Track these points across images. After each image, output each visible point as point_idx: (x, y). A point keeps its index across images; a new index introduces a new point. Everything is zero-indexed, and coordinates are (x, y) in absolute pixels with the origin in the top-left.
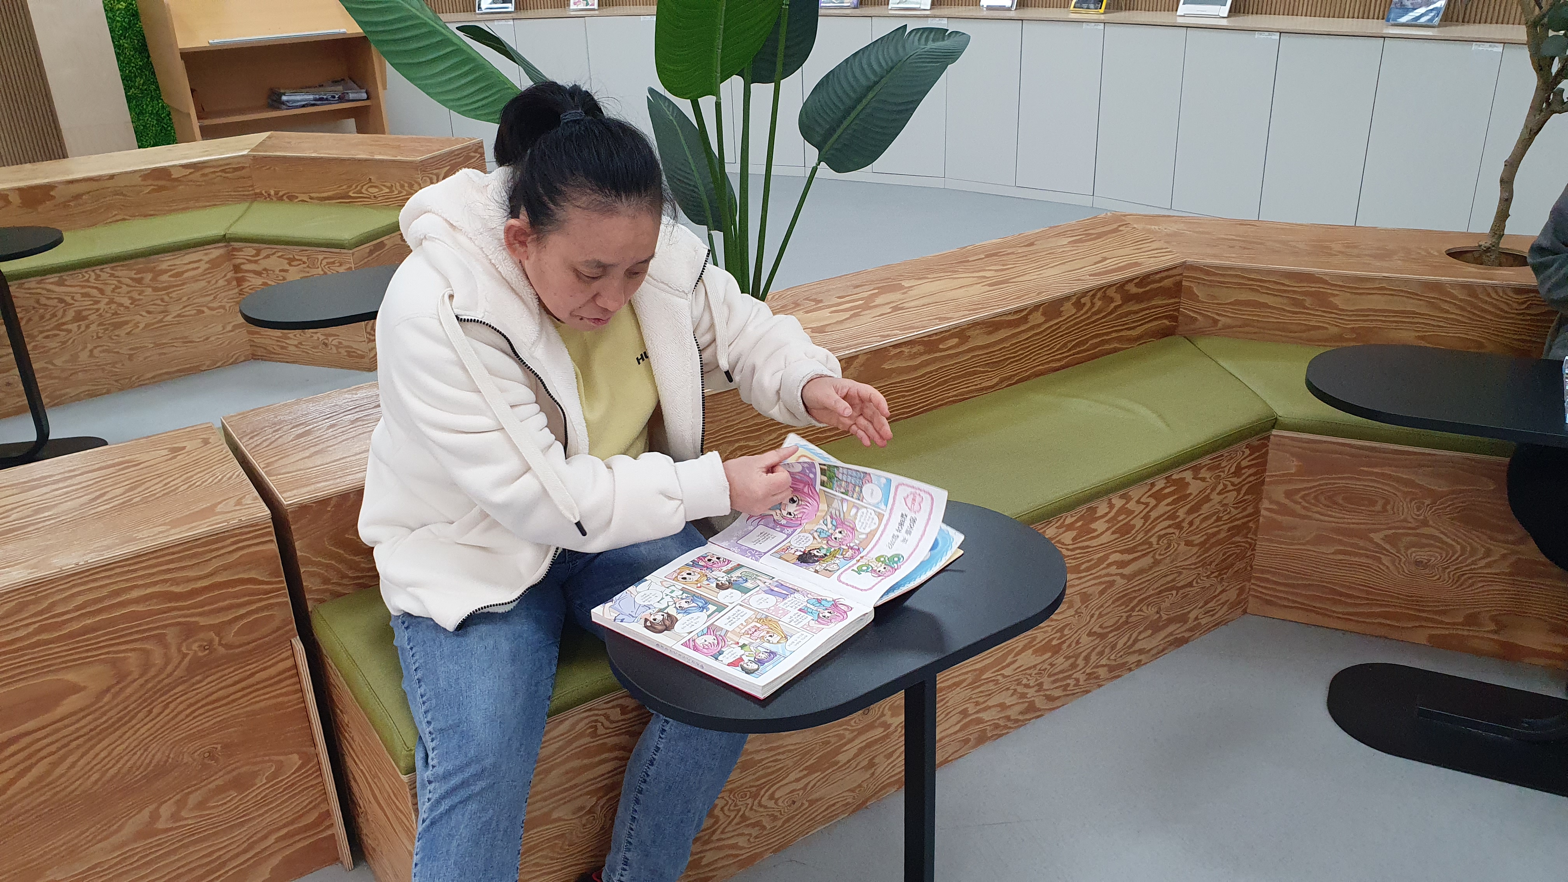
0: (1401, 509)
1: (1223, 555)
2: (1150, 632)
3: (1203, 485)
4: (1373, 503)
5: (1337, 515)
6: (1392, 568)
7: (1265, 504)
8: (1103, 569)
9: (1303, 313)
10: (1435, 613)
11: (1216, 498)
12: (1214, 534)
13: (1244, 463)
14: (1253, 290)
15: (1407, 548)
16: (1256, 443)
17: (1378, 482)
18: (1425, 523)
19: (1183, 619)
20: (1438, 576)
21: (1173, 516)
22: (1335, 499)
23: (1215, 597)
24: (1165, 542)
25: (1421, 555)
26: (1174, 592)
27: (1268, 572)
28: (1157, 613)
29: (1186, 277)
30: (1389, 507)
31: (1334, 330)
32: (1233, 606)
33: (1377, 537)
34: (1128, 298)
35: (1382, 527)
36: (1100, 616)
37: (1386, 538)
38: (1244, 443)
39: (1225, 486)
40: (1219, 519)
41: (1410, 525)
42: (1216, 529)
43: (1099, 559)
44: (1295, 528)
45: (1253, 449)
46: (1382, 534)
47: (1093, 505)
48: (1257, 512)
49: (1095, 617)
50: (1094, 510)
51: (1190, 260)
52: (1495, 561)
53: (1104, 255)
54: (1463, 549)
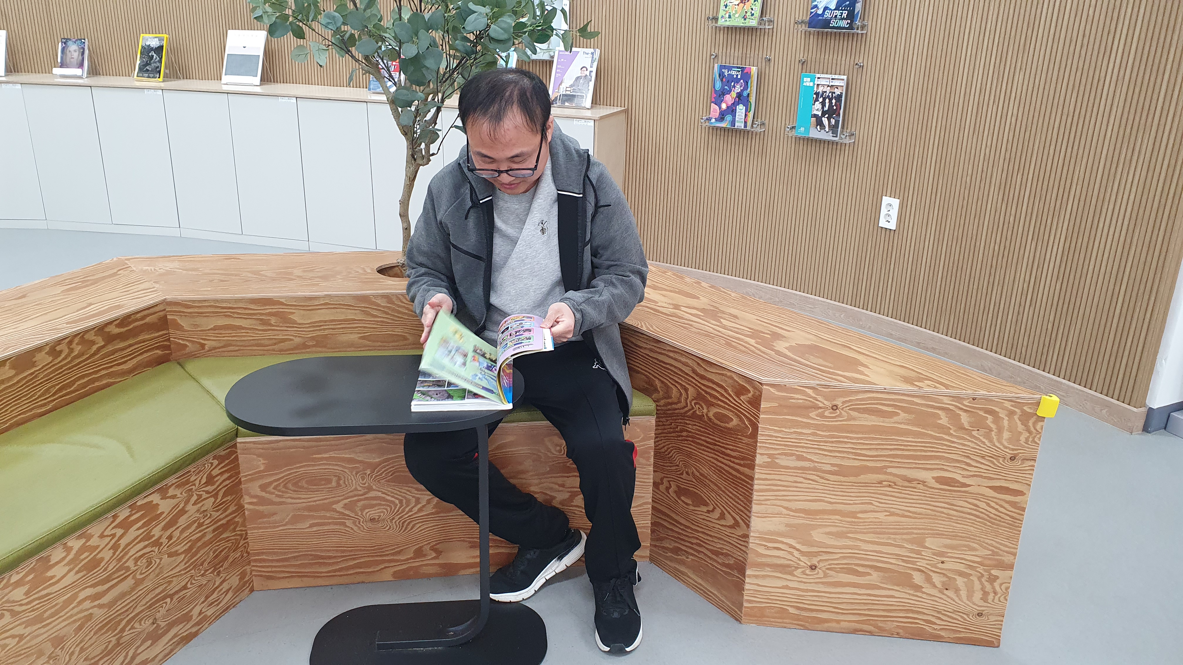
0: (350, 481)
1: (214, 553)
2: (150, 642)
3: (174, 501)
4: (329, 481)
5: (305, 496)
6: (355, 528)
7: (247, 499)
8: (73, 608)
9: (269, 330)
10: (392, 554)
11: (191, 509)
12: (199, 539)
13: (215, 472)
14: (226, 316)
15: (362, 510)
16: (223, 453)
17: (330, 464)
18: (370, 489)
19: (187, 618)
20: (389, 527)
21: (148, 537)
22: (300, 484)
23: (217, 588)
24: (144, 561)
25: (373, 513)
26: (168, 600)
27: (263, 553)
28: (153, 623)
29: (168, 311)
30: (341, 482)
31: (297, 340)
32: (239, 590)
33: (339, 507)
34: (110, 339)
35: (340, 498)
36: (82, 650)
37: (345, 506)
38: (211, 455)
39: (200, 496)
40: (200, 525)
41: (360, 493)
42: (200, 534)
43: (64, 601)
44: (275, 514)
45: (221, 459)
46: (341, 504)
47: (43, 554)
48: (240, 508)
49: (77, 653)
50: (48, 559)
51: (169, 297)
52: (424, 506)
53: (89, 301)
54: (401, 502)
